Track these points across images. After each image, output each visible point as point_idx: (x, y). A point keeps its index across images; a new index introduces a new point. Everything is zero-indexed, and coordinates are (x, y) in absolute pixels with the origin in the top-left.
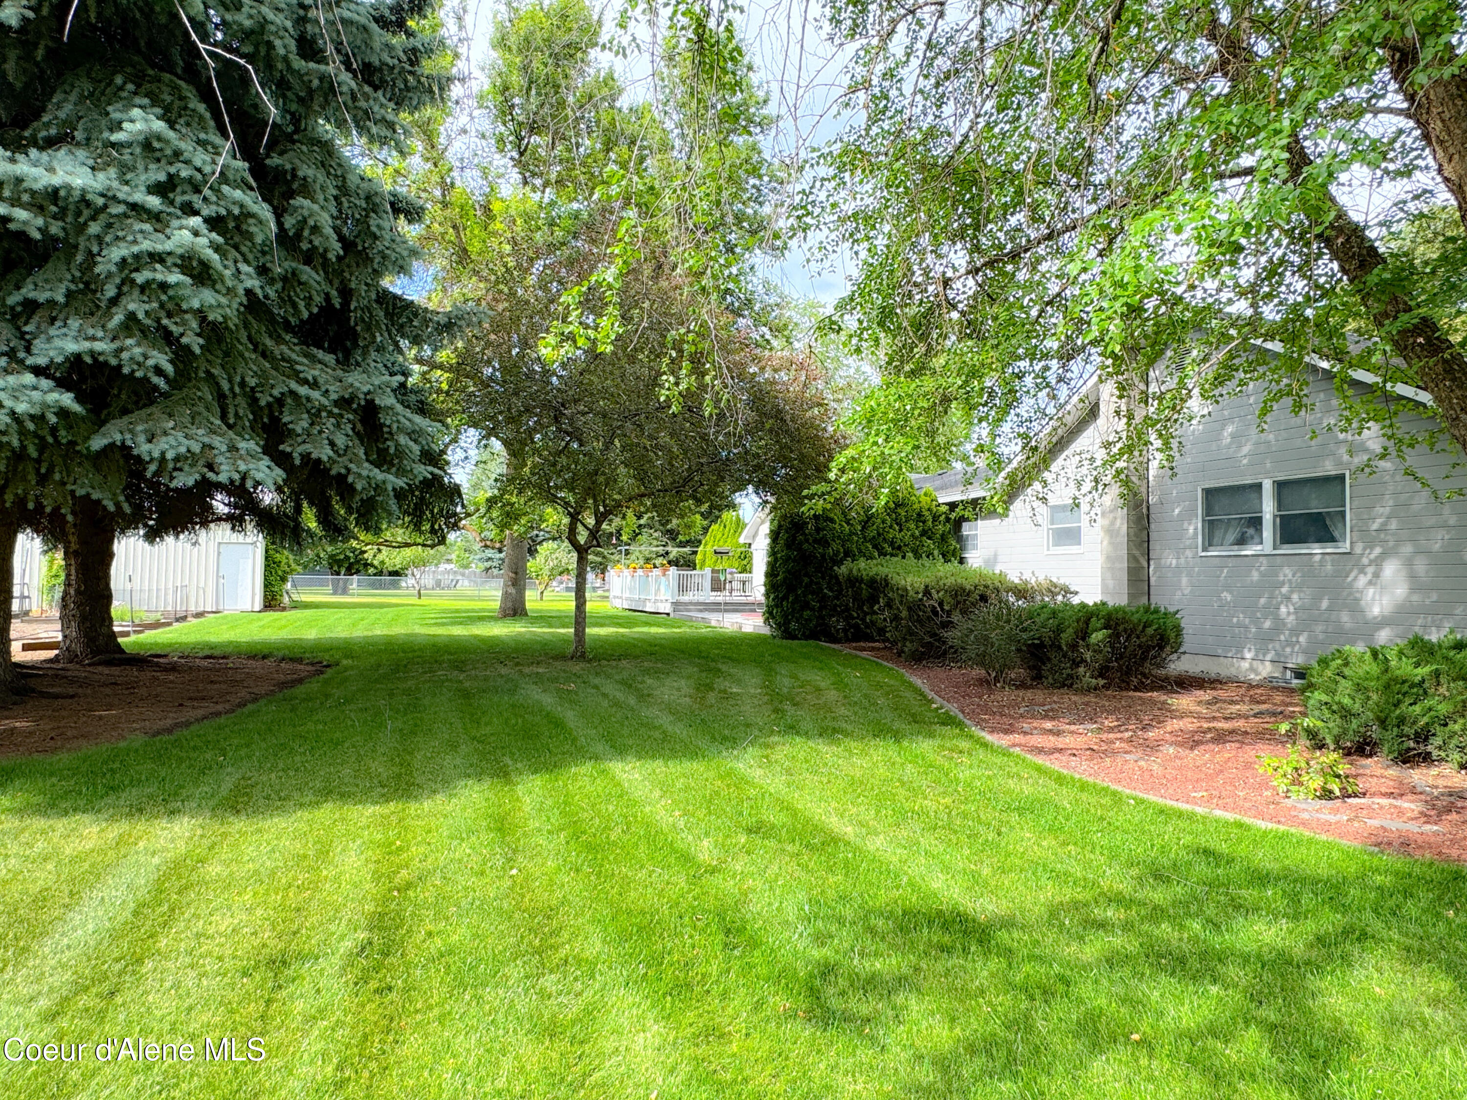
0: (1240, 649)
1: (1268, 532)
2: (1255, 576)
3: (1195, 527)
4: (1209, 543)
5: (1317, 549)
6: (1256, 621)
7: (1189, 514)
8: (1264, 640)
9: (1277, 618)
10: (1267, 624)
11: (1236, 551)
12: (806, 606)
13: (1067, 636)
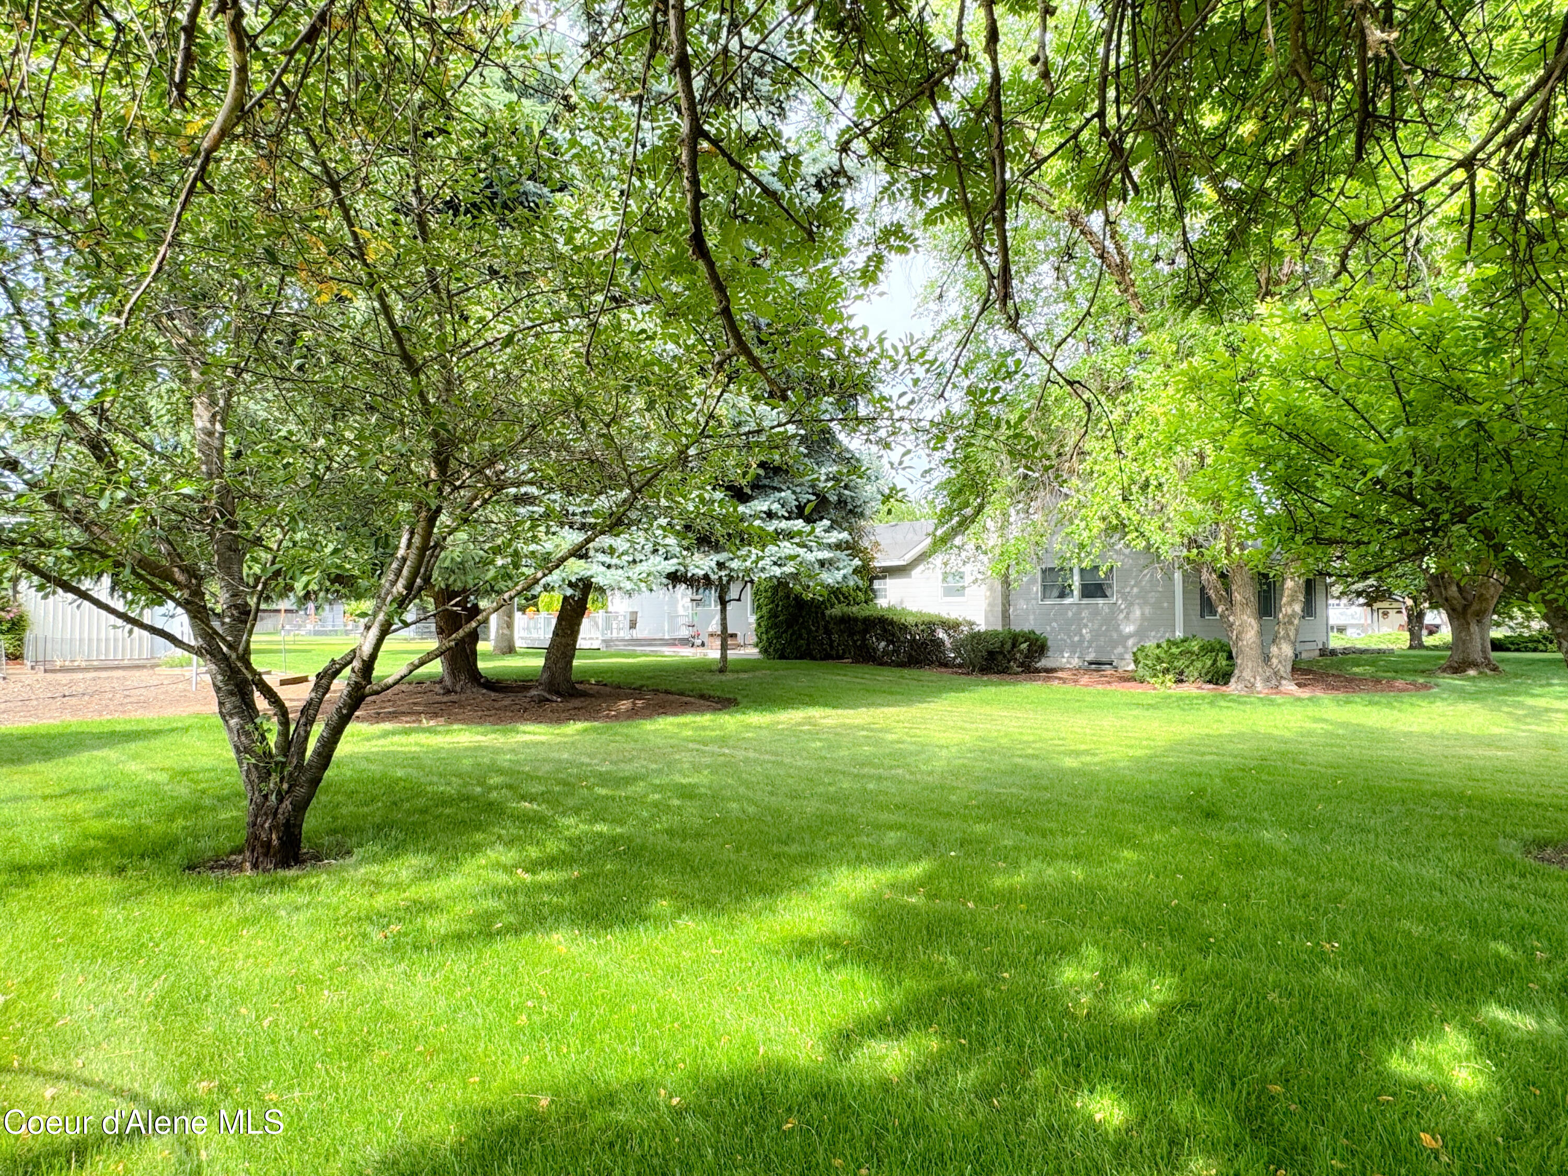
0: (1062, 652)
1: (1076, 593)
2: (1070, 614)
3: (1037, 588)
4: (1044, 597)
5: (1101, 601)
6: (1070, 637)
7: (1033, 581)
8: (1073, 648)
9: (1081, 635)
10: (1076, 639)
11: (1058, 601)
12: (800, 637)
13: (1008, 646)
